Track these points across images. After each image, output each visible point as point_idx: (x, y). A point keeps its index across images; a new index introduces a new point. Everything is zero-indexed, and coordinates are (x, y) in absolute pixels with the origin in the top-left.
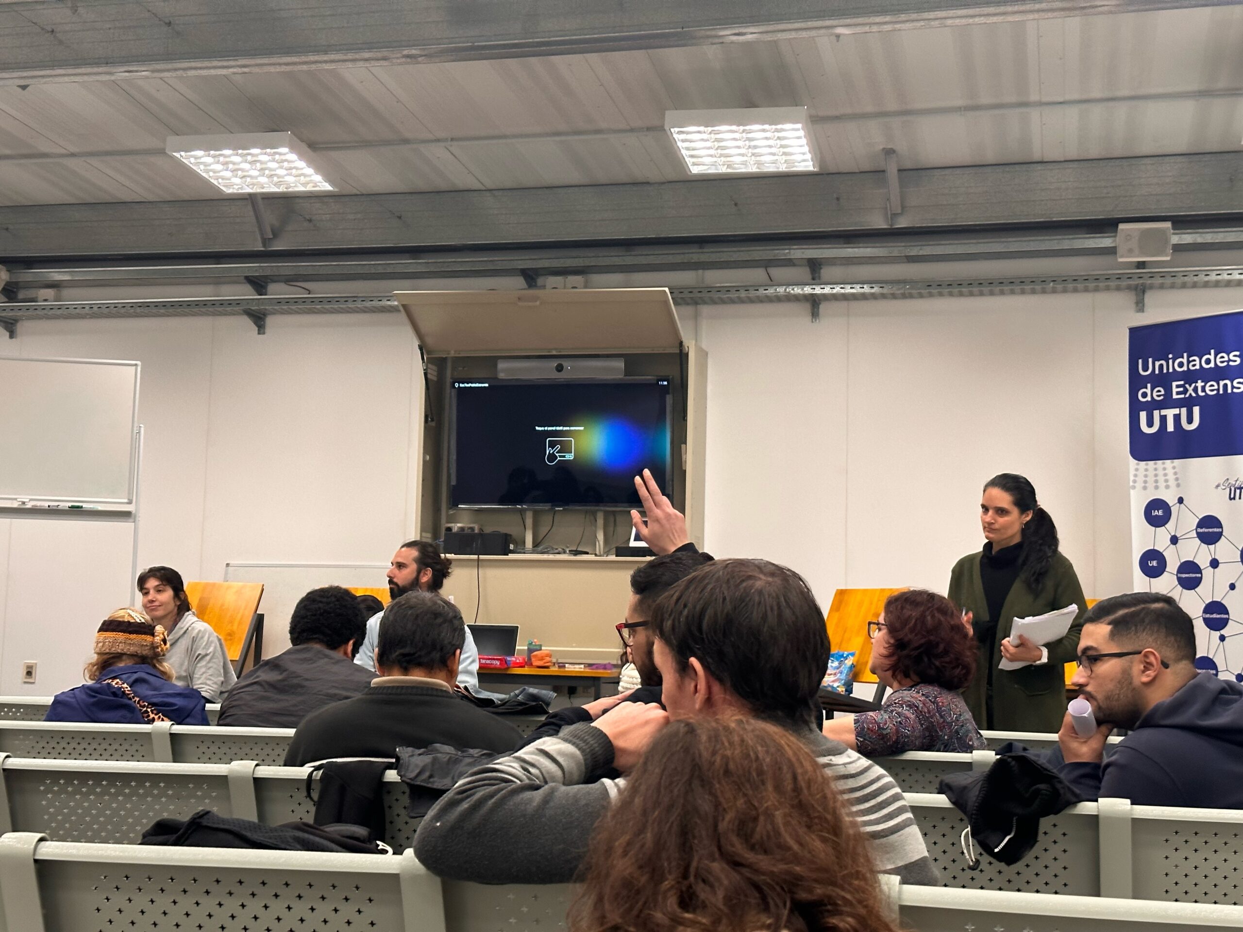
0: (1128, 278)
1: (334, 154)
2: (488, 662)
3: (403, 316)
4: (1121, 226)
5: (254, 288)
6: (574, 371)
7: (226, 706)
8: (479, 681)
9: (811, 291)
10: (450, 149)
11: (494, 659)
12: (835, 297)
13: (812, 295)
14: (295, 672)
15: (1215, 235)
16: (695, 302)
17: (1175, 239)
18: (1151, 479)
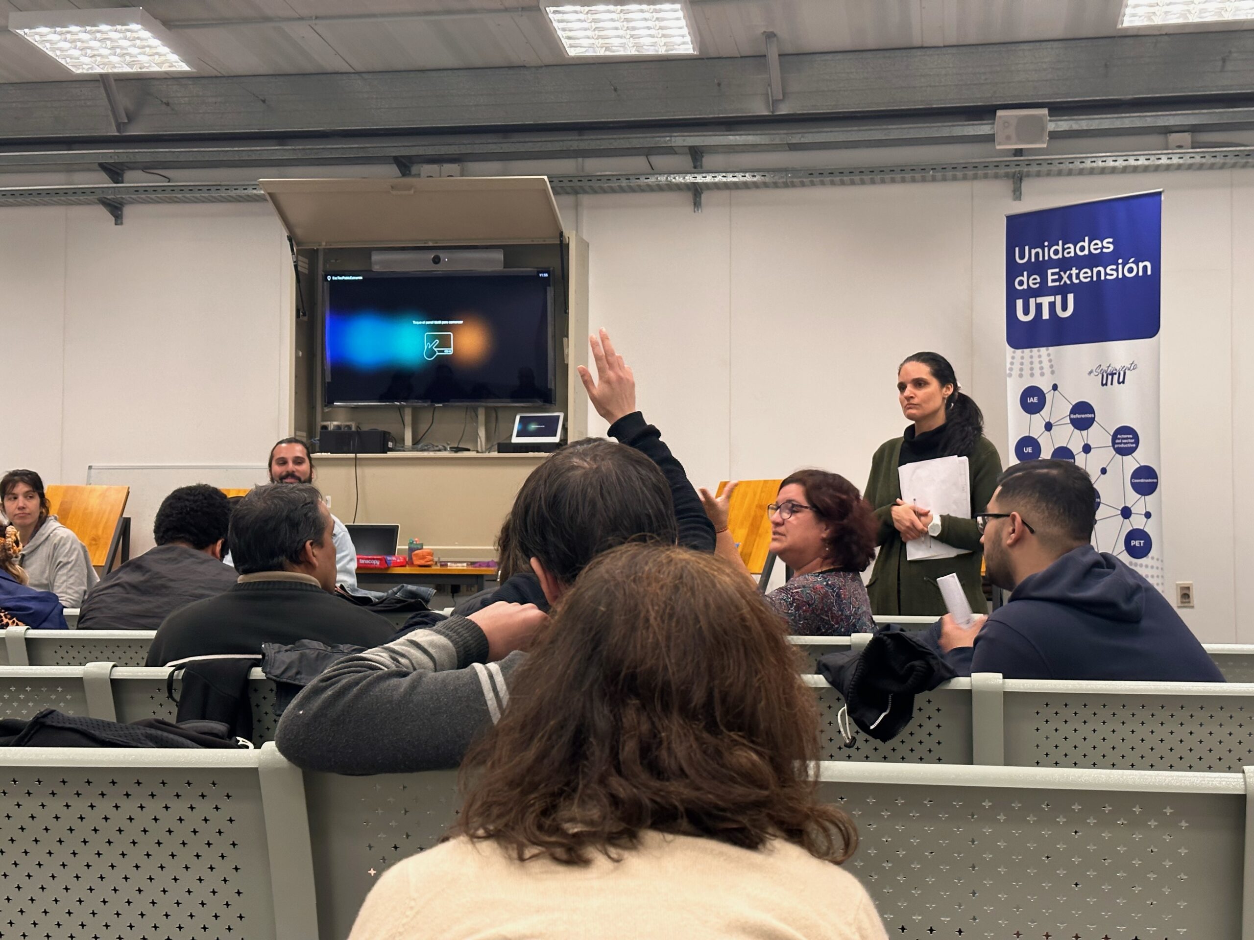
0: (1006, 166)
1: (190, 32)
2: (368, 562)
3: (270, 205)
4: (1000, 113)
5: (110, 177)
6: (452, 263)
7: (85, 610)
8: (358, 582)
9: (693, 180)
10: (315, 28)
11: (374, 559)
12: (717, 186)
13: (694, 184)
14: (157, 573)
15: (1090, 122)
16: (576, 192)
17: (1052, 126)
18: (1027, 367)
